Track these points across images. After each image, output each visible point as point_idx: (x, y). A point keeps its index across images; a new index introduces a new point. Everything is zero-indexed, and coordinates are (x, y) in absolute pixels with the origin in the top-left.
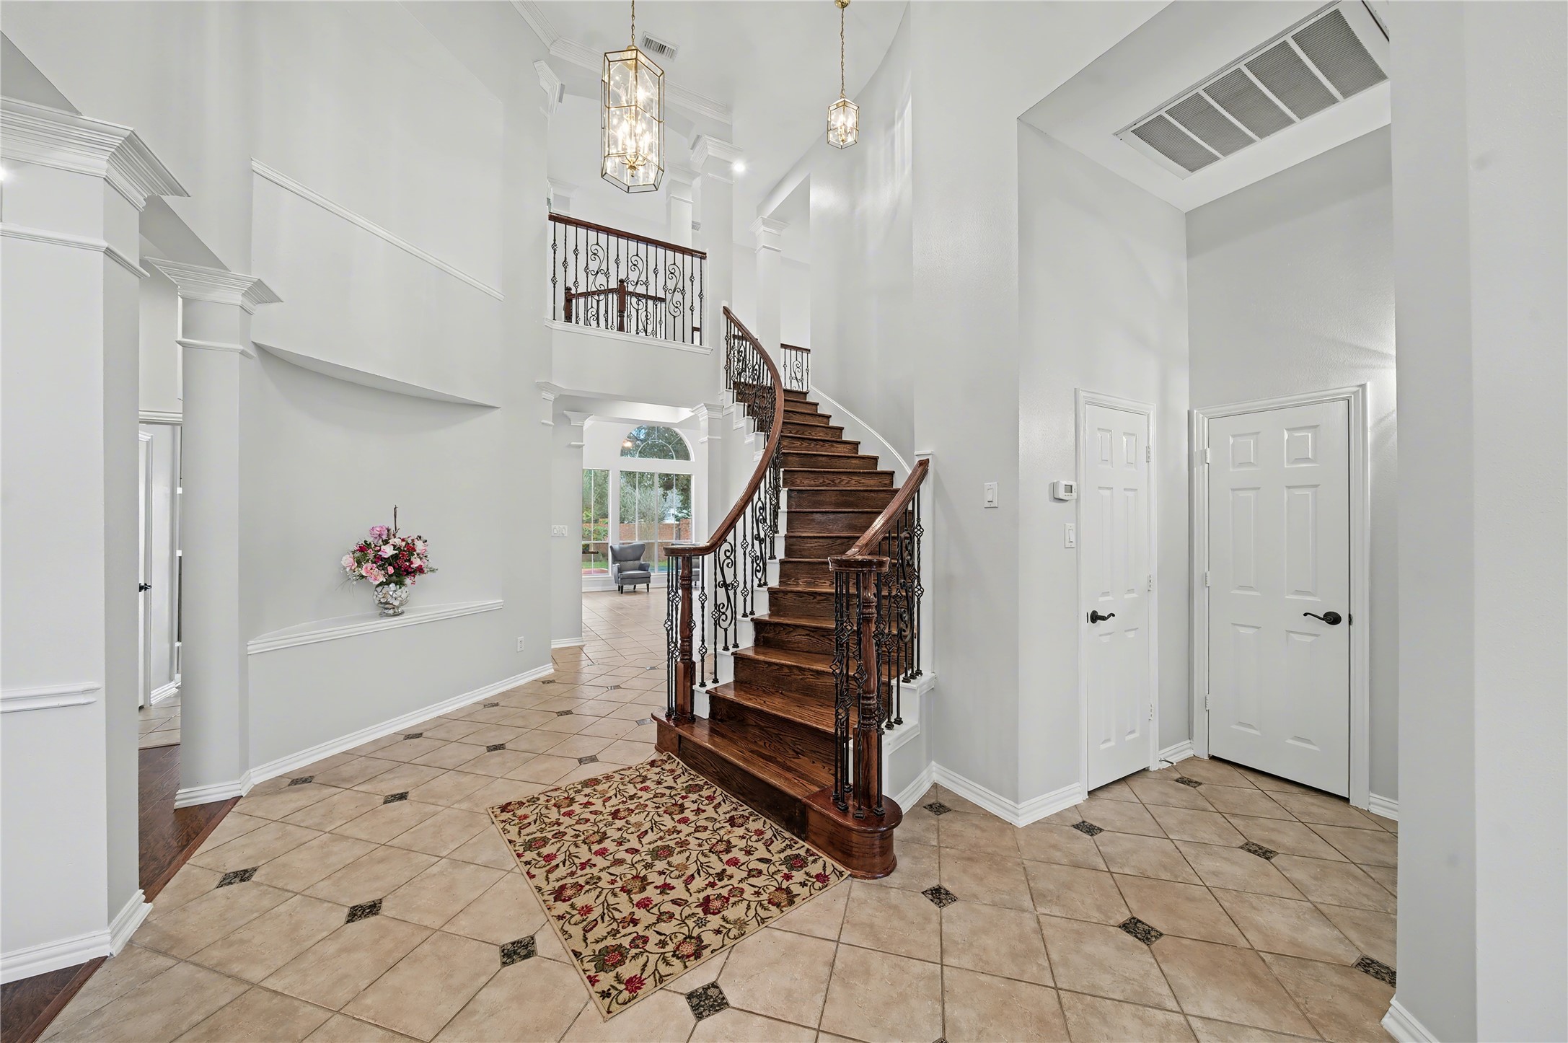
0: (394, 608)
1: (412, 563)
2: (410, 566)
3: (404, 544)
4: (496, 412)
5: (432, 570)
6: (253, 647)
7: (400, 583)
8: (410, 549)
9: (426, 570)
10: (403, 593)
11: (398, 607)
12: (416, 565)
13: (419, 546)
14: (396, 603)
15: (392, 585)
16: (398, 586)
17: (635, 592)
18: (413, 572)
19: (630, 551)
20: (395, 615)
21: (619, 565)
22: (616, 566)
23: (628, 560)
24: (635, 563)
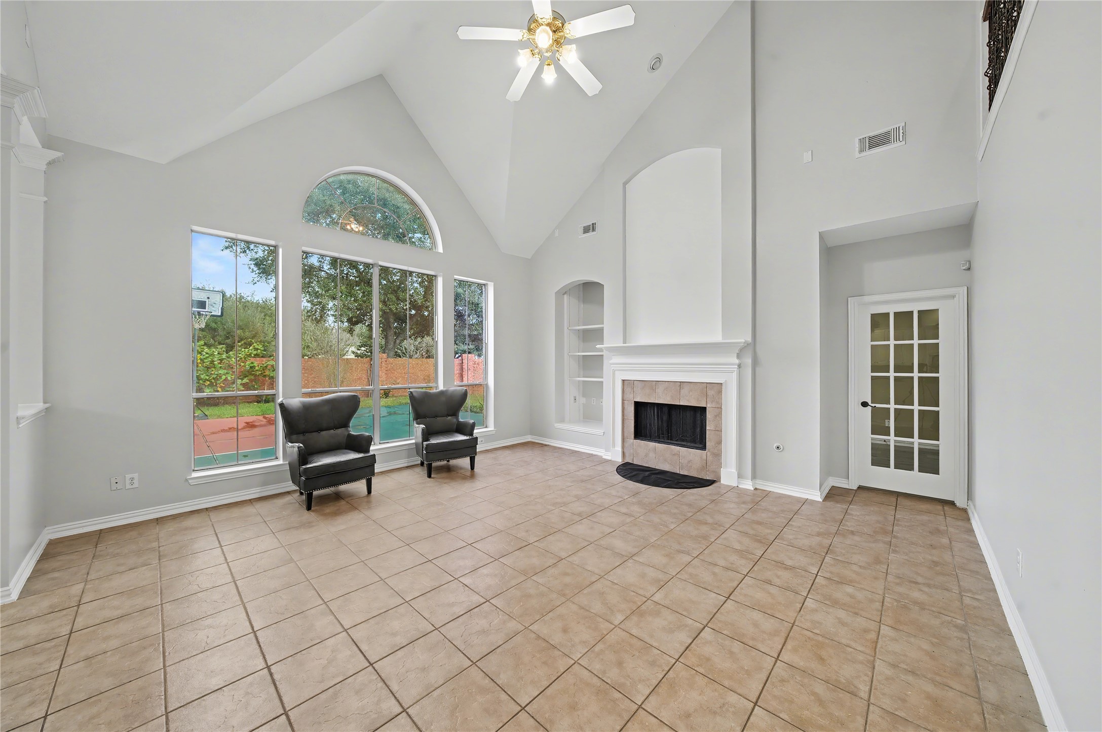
21: (299, 447)
22: (294, 448)
23: (322, 430)
24: (341, 434)
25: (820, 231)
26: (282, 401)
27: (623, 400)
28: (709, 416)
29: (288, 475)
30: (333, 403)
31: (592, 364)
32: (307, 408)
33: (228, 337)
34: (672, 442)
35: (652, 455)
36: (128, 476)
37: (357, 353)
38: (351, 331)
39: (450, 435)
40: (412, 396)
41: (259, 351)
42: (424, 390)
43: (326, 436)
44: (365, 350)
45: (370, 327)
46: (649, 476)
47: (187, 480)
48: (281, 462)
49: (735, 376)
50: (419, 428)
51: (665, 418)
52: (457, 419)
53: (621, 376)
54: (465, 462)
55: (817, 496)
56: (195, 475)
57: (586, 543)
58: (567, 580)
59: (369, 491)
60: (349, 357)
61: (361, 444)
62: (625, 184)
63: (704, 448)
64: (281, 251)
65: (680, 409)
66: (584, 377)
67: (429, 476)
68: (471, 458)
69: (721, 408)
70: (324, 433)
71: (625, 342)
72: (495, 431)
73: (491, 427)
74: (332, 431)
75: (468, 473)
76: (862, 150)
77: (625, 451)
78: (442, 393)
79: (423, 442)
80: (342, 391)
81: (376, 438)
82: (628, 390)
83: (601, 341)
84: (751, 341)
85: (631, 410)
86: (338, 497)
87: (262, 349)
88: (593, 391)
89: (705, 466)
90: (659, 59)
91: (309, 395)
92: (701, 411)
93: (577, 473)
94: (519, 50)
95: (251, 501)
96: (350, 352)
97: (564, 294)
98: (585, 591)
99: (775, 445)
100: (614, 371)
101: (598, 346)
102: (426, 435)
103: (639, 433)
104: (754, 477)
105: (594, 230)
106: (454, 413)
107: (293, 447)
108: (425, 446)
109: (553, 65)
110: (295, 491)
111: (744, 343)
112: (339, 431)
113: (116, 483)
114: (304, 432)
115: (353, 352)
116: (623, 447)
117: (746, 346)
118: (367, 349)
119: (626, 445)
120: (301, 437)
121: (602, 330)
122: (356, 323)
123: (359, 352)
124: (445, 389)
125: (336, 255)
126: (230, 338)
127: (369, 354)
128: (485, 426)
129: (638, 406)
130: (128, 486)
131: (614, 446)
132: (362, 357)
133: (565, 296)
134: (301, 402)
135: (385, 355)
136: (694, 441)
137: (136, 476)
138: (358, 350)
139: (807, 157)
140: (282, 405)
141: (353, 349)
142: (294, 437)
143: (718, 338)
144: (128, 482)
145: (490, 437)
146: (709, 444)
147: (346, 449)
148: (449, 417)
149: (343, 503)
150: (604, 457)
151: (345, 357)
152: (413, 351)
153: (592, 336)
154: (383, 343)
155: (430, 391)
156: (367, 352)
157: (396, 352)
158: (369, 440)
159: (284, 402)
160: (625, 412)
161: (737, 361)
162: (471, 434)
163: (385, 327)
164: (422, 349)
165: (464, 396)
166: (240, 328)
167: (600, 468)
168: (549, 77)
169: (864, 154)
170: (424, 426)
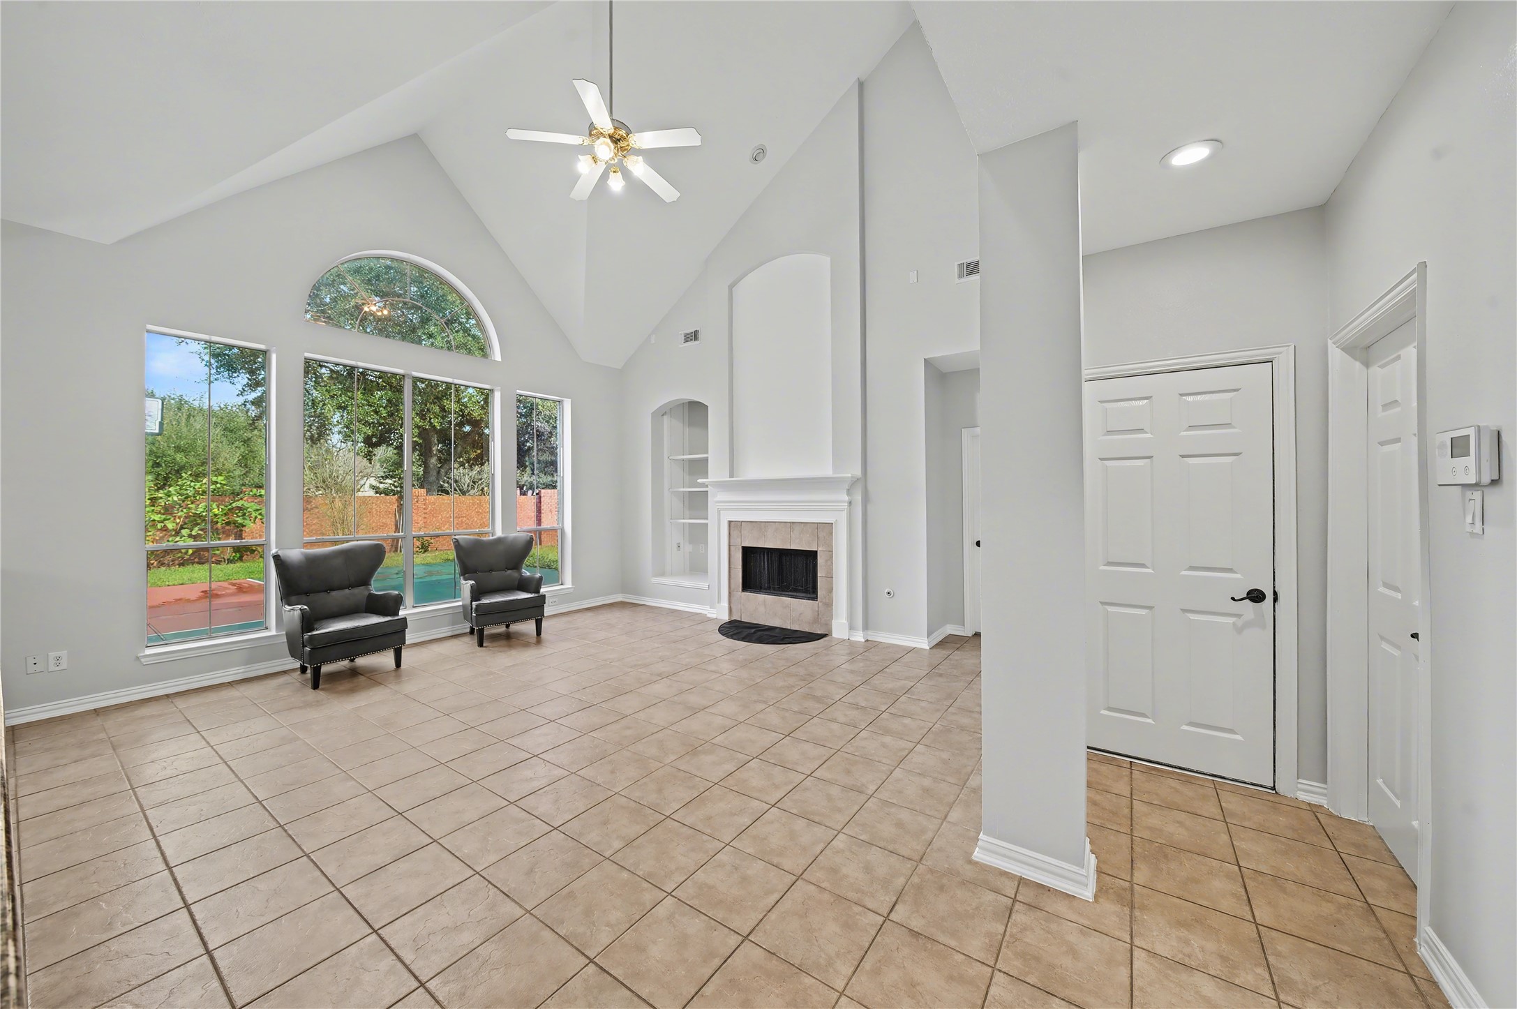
21: (301, 610)
22: (294, 612)
23: (333, 589)
24: (359, 593)
25: (926, 358)
26: (277, 552)
27: (730, 546)
28: (821, 561)
29: (286, 648)
30: (349, 555)
31: (697, 502)
32: (312, 561)
33: (158, 463)
34: (784, 593)
35: (762, 609)
36: (52, 655)
37: (378, 488)
38: (369, 456)
39: (510, 593)
40: (457, 541)
41: (219, 485)
42: (476, 537)
43: (339, 597)
44: (391, 484)
45: (400, 448)
46: (755, 633)
47: (138, 658)
48: (273, 632)
49: (844, 514)
50: (467, 585)
51: (776, 565)
52: (520, 573)
53: (726, 518)
54: (529, 627)
55: (924, 644)
56: (149, 651)
57: (658, 700)
58: (628, 732)
59: (398, 664)
60: (367, 494)
61: (388, 605)
62: (731, 287)
63: (815, 598)
64: (274, 357)
65: (791, 555)
66: (690, 519)
67: (481, 645)
68: (537, 621)
69: (832, 551)
70: (334, 593)
71: (732, 475)
72: (572, 590)
73: (568, 584)
74: (347, 591)
75: (534, 640)
76: (960, 276)
77: (732, 606)
78: (499, 540)
79: (471, 602)
80: (360, 539)
81: (409, 599)
82: (735, 533)
83: (705, 473)
84: (861, 476)
85: (738, 556)
86: (354, 673)
87: (223, 482)
88: (698, 535)
89: (816, 620)
90: (762, 150)
91: (312, 544)
92: (812, 555)
93: (670, 634)
94: (579, 156)
95: (231, 684)
96: (367, 486)
97: (663, 415)
98: (643, 741)
99: (886, 591)
100: (719, 512)
101: (699, 481)
102: (476, 594)
103: (749, 583)
104: (866, 627)
105: (696, 338)
106: (516, 565)
107: (294, 610)
108: (474, 606)
109: (620, 173)
110: (294, 670)
111: (852, 477)
112: (357, 591)
113: (35, 664)
114: (306, 593)
115: (372, 487)
116: (730, 602)
117: (854, 482)
118: (395, 482)
119: (733, 600)
120: (304, 598)
121: (706, 460)
122: (378, 445)
123: (382, 486)
124: (503, 536)
125: (352, 363)
126: (161, 466)
127: (399, 489)
129: (748, 552)
130: (52, 668)
131: (719, 601)
132: (386, 495)
133: (665, 417)
134: (302, 553)
135: (423, 491)
136: (806, 591)
137: (63, 654)
138: (381, 483)
139: (913, 277)
140: (277, 558)
141: (372, 481)
142: (293, 598)
143: (828, 472)
144: (52, 662)
145: (564, 597)
146: (820, 593)
147: (366, 612)
148: (509, 572)
149: (362, 679)
150: (709, 615)
151: (360, 494)
152: (468, 486)
153: (699, 467)
154: (421, 471)
155: (485, 539)
156: (396, 487)
157: (442, 486)
158: (398, 601)
159: (280, 553)
160: (732, 560)
161: (846, 498)
162: (538, 591)
163: (423, 450)
164: (480, 482)
165: (529, 544)
166: (178, 449)
167: (700, 627)
168: (616, 184)
169: (963, 280)
170: (474, 582)
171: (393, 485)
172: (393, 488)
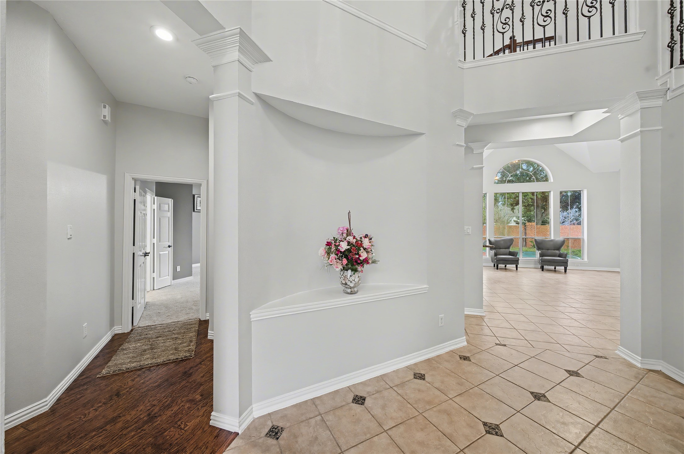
0: (351, 288)
1: (360, 256)
2: (358, 258)
3: (355, 240)
4: (422, 138)
5: (374, 262)
6: (255, 315)
7: (355, 270)
8: (358, 245)
9: (370, 261)
10: (356, 277)
11: (353, 287)
12: (364, 258)
13: (366, 243)
14: (352, 285)
15: (350, 271)
16: (353, 272)
17: (506, 269)
18: (361, 263)
19: (502, 242)
20: (351, 293)
21: (494, 252)
22: (493, 252)
23: (501, 249)
24: (507, 250)
30: (505, 241)
32: (497, 242)
37: (517, 222)
39: (554, 257)
40: (535, 240)
42: (543, 239)
43: (503, 251)
48: (488, 256)
50: (538, 253)
52: (560, 252)
54: (561, 268)
59: (517, 269)
61: (514, 254)
67: (542, 271)
68: (565, 267)
72: (587, 262)
73: (586, 259)
75: (563, 273)
78: (552, 241)
80: (508, 237)
81: (520, 254)
102: (541, 255)
106: (559, 249)
108: (540, 259)
110: (492, 265)
112: (506, 250)
114: (495, 249)
115: (515, 221)
124: (554, 239)
128: (582, 258)
134: (494, 239)
141: (515, 219)
142: (492, 249)
145: (583, 264)
147: (509, 255)
148: (555, 251)
151: (510, 224)
155: (546, 240)
158: (517, 253)
159: (489, 239)
165: (563, 242)
170: (540, 252)
171: (524, 220)
172: (524, 222)
